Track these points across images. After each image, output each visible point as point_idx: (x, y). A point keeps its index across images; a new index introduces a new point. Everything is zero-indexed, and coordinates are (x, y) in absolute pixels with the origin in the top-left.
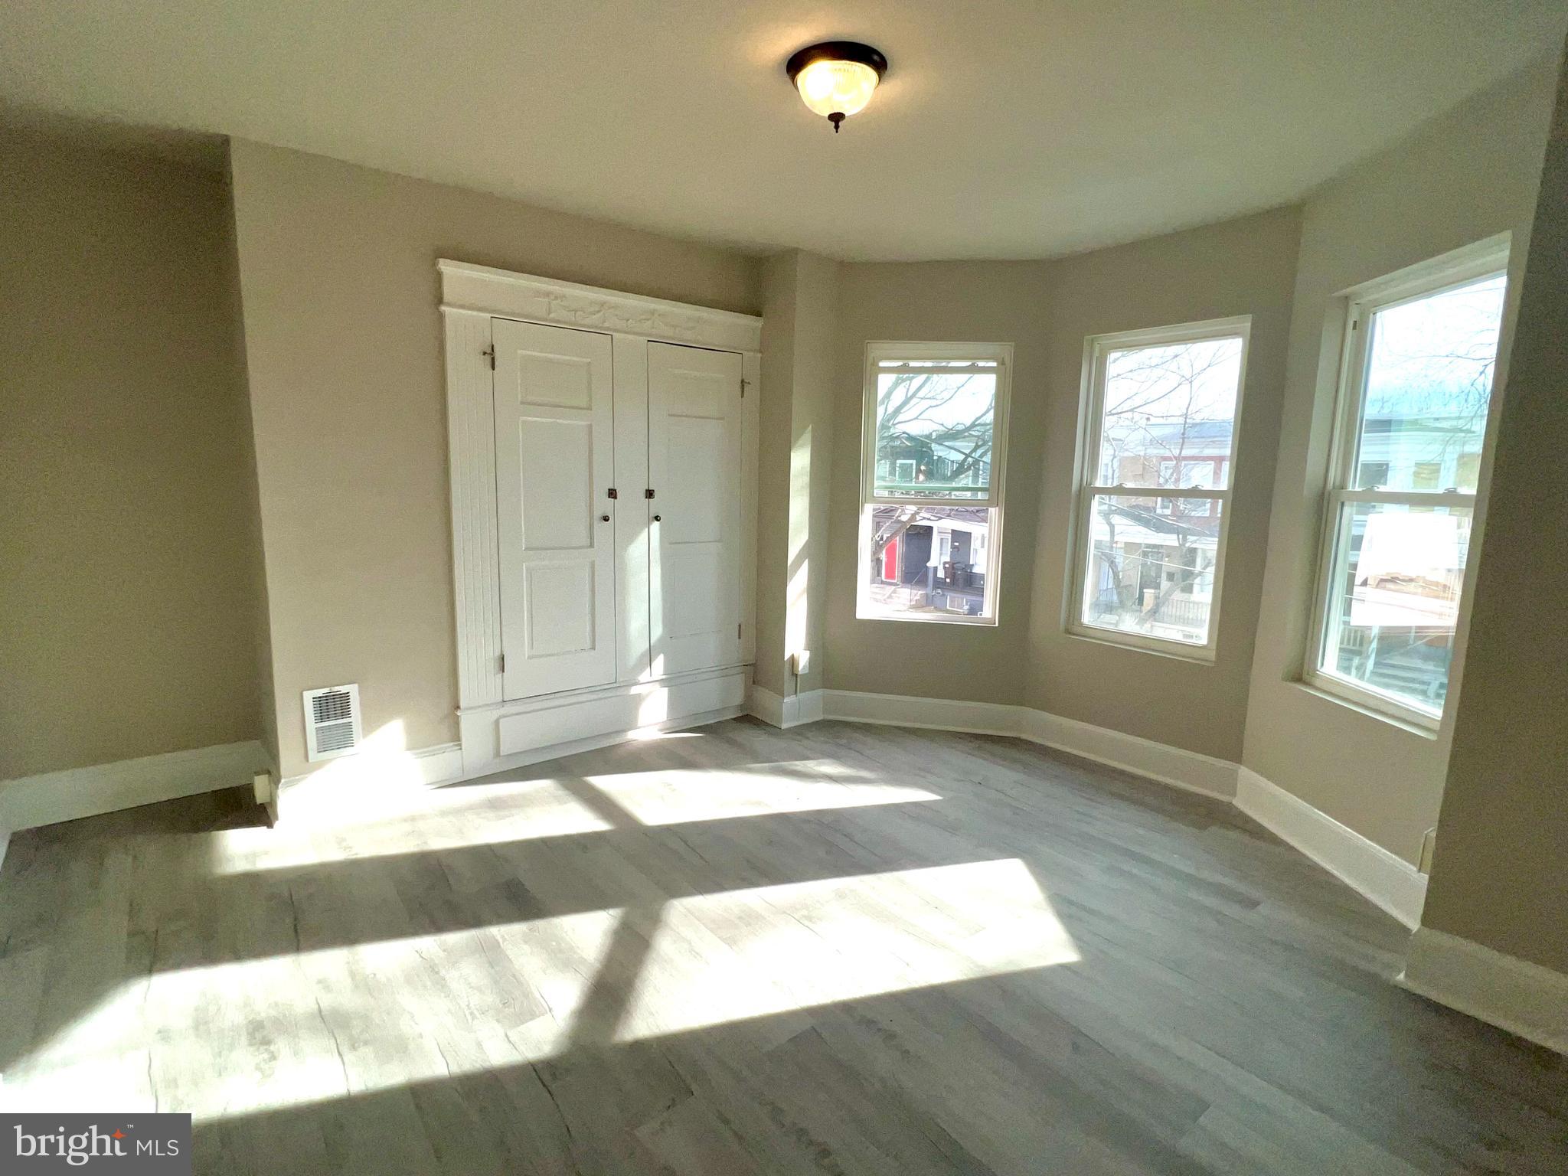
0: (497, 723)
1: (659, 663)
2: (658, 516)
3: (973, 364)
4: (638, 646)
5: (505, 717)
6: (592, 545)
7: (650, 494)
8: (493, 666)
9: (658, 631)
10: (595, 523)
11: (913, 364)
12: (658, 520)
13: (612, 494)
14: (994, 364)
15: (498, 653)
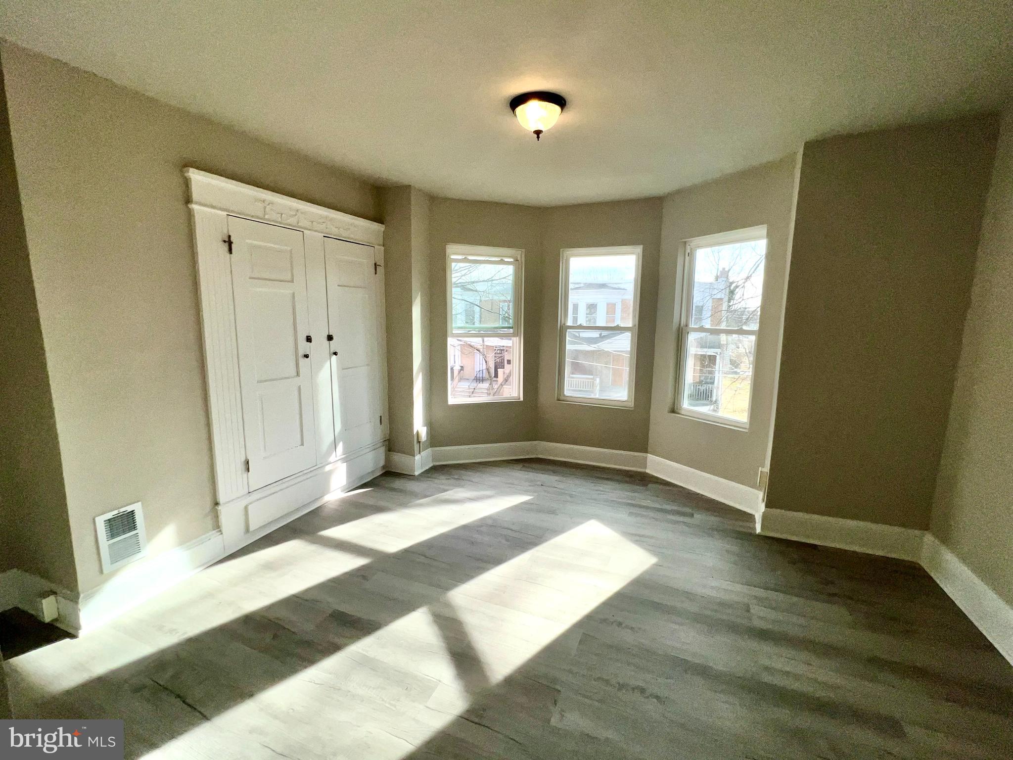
0: (246, 508)
1: (340, 447)
2: (336, 352)
3: (502, 260)
4: (328, 439)
5: (250, 503)
6: (298, 374)
7: (330, 338)
8: (241, 467)
9: (338, 427)
10: (300, 359)
11: (470, 258)
12: (336, 355)
13: (309, 339)
14: (512, 260)
15: (243, 459)
